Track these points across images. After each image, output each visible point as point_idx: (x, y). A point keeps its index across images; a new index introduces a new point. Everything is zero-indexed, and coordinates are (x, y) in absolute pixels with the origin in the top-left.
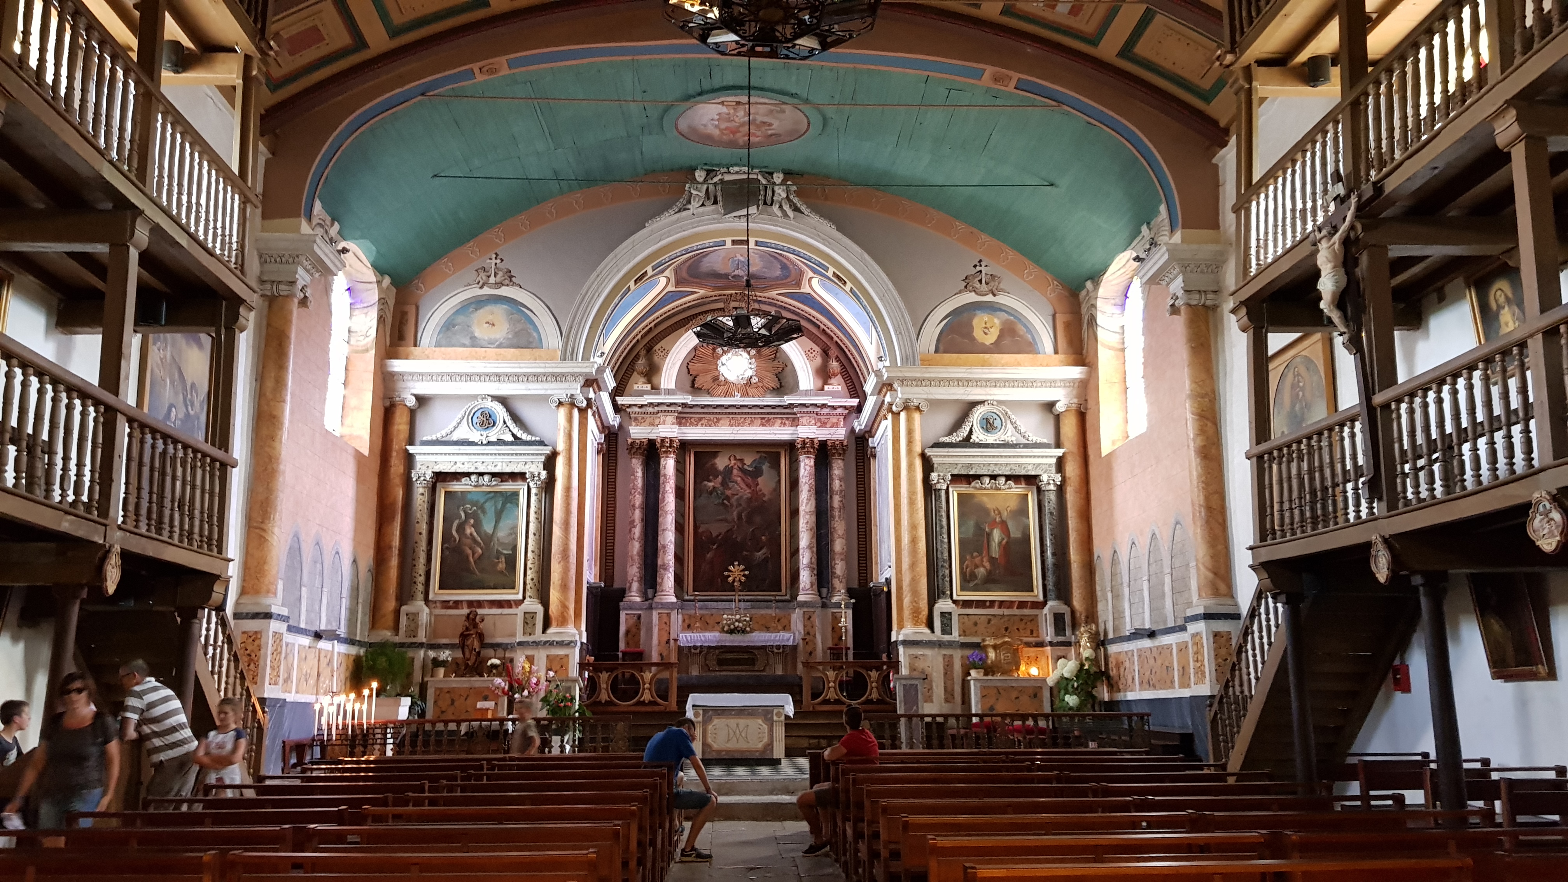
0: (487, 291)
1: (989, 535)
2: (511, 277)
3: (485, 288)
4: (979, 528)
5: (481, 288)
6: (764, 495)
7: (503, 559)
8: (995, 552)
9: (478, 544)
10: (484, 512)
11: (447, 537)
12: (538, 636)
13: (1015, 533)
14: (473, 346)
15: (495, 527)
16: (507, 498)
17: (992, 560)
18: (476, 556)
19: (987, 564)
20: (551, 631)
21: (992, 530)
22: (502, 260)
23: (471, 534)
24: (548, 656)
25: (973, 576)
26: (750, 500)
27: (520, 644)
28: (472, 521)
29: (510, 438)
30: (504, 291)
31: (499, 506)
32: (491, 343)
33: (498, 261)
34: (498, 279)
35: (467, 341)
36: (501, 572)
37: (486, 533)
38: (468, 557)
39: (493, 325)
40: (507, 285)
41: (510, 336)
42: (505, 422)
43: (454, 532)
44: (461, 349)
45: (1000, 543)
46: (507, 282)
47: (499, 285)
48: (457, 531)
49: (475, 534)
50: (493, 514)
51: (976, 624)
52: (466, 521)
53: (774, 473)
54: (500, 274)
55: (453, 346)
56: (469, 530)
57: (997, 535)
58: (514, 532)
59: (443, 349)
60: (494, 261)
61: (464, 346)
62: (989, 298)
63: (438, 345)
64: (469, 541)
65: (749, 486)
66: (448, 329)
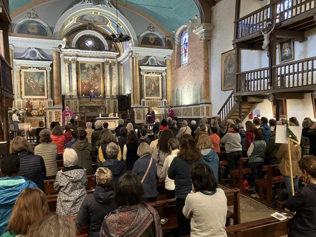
0: (30, 19)
1: (151, 85)
2: (37, 16)
3: (30, 18)
4: (149, 83)
5: (29, 18)
6: (97, 74)
7: (41, 89)
8: (153, 89)
9: (34, 85)
10: (35, 77)
11: (25, 83)
12: (52, 107)
13: (157, 85)
14: (28, 34)
15: (38, 81)
16: (41, 74)
17: (152, 90)
18: (34, 88)
19: (151, 91)
20: (55, 106)
21: (152, 84)
22: (34, 11)
23: (32, 82)
24: (55, 112)
25: (148, 93)
26: (94, 75)
27: (48, 109)
28: (32, 79)
29: (41, 59)
30: (35, 20)
31: (39, 76)
32: (33, 34)
33: (33, 11)
34: (34, 16)
35: (27, 33)
36: (41, 92)
37: (36, 82)
38: (32, 88)
39: (33, 29)
40: (36, 18)
41: (38, 32)
42: (39, 55)
43: (27, 82)
44: (25, 35)
45: (154, 87)
46: (36, 17)
47: (34, 18)
48: (28, 81)
49: (33, 83)
50: (37, 78)
51: (149, 103)
52: (30, 79)
53: (99, 69)
54: (34, 15)
55: (23, 33)
56: (31, 81)
57: (153, 85)
58: (43, 82)
59: (20, 34)
60: (32, 11)
61: (26, 34)
62: (152, 32)
63: (18, 33)
64: (31, 84)
65: (93, 72)
66: (21, 29)
